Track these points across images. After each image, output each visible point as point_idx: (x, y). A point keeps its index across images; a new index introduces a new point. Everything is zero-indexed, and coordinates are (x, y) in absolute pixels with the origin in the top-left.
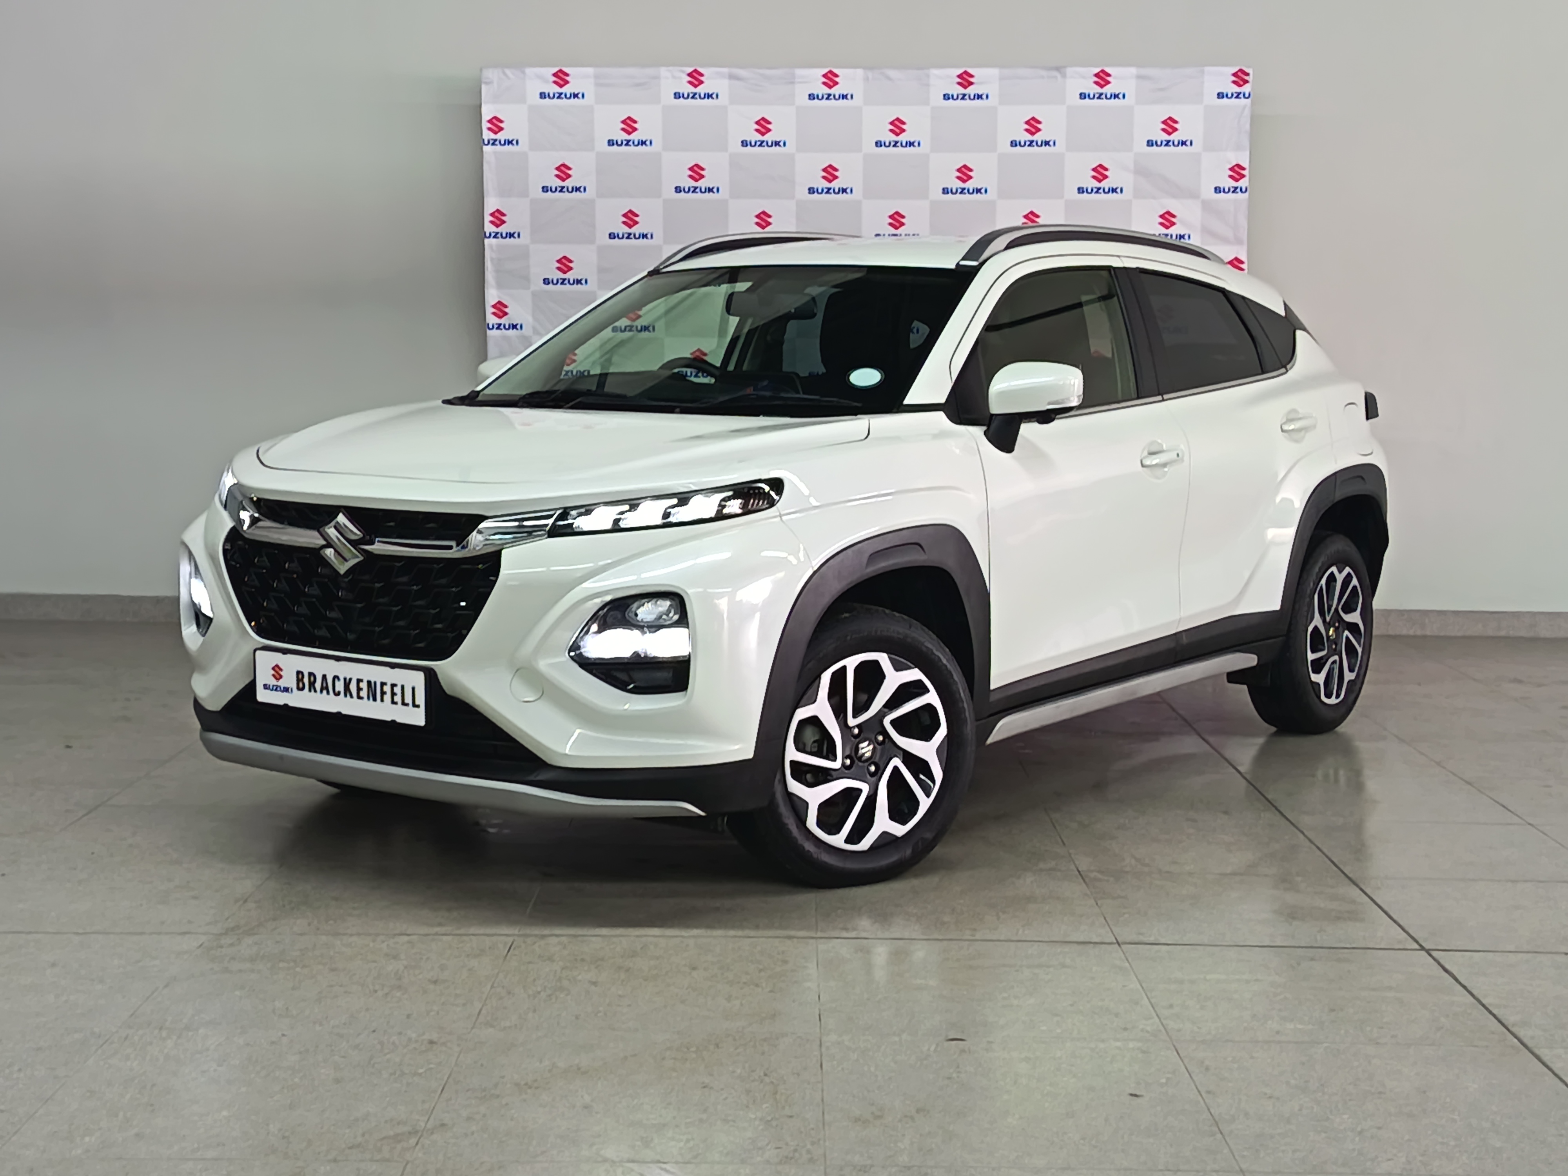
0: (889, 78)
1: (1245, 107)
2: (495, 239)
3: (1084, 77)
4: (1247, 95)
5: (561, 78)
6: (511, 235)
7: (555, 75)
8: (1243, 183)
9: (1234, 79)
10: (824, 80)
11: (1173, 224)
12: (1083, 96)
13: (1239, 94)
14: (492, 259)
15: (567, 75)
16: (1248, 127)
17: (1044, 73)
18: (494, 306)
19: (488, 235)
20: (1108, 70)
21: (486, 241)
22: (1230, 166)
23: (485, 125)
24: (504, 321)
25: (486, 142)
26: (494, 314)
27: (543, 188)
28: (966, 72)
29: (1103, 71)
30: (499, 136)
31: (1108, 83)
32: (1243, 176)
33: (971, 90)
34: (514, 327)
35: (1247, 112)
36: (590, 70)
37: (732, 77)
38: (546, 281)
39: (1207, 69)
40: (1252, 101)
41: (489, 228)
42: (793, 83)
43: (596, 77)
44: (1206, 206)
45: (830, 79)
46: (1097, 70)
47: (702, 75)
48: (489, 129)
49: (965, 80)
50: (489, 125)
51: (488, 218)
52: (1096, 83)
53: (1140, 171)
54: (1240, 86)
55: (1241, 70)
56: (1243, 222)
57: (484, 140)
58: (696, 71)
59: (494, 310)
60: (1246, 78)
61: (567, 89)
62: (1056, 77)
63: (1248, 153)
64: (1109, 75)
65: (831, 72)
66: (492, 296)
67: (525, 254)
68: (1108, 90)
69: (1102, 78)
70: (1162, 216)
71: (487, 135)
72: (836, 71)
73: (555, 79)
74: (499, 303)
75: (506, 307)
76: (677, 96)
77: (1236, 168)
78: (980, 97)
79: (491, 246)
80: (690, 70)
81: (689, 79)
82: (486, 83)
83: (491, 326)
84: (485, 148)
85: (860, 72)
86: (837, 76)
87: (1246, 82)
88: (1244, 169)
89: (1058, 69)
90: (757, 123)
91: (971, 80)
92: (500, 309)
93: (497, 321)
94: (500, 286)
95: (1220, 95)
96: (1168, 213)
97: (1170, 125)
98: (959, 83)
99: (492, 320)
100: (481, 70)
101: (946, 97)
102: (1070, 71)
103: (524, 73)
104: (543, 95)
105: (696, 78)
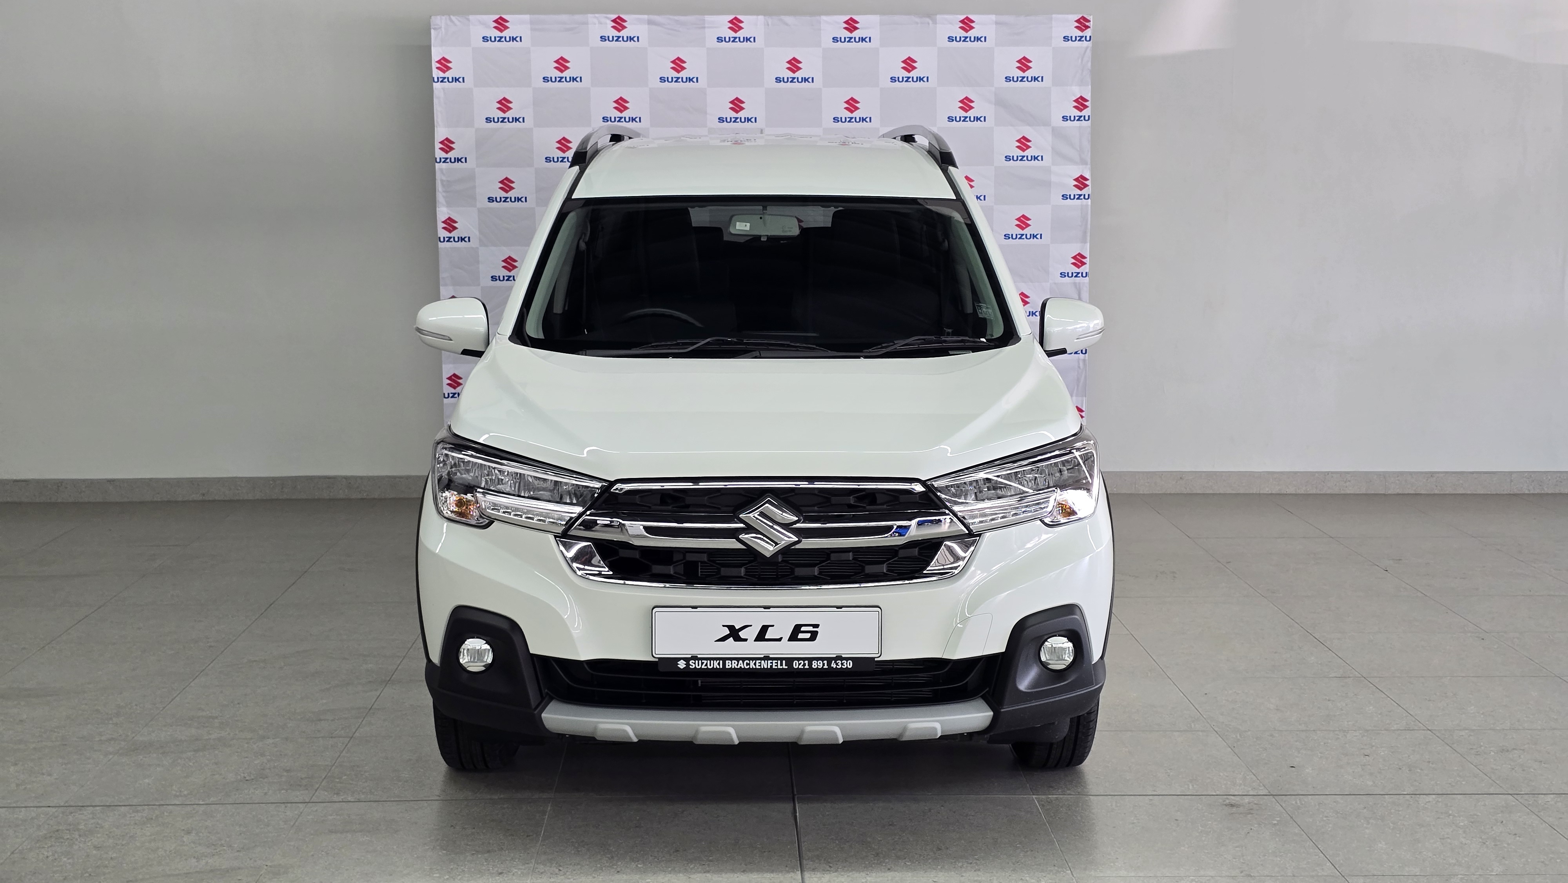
0: (787, 24)
1: (1087, 48)
2: (444, 164)
3: (951, 23)
4: (1088, 39)
5: (501, 24)
6: (459, 160)
7: (496, 21)
8: (1086, 112)
9: (1077, 24)
10: (731, 25)
11: (1029, 147)
12: (951, 39)
13: (1082, 37)
14: (442, 181)
15: (507, 21)
16: (1089, 64)
17: (917, 20)
18: (443, 222)
19: (438, 160)
20: (971, 17)
21: (436, 164)
22: (1075, 99)
23: (435, 65)
24: (455, 234)
25: (436, 80)
26: (444, 228)
27: (487, 119)
28: (851, 19)
29: (967, 18)
30: (447, 74)
31: (972, 28)
32: (1086, 107)
33: (856, 34)
34: (463, 239)
35: (1089, 53)
36: (527, 17)
37: (650, 22)
38: (491, 200)
39: (1054, 16)
40: (1093, 42)
41: (439, 154)
42: (704, 28)
43: (532, 23)
44: (1057, 133)
45: (736, 25)
46: (962, 17)
47: (625, 21)
48: (437, 68)
49: (851, 25)
50: (438, 65)
51: (438, 146)
52: (961, 28)
53: (1000, 102)
54: (1082, 30)
55: (1083, 18)
56: (1087, 145)
57: (434, 78)
58: (619, 18)
59: (444, 225)
60: (1087, 24)
61: (506, 34)
62: (929, 24)
63: (1090, 87)
64: (973, 22)
65: (736, 18)
66: (443, 213)
67: (471, 177)
68: (972, 34)
69: (967, 24)
70: (1019, 141)
71: (436, 74)
72: (740, 17)
73: (496, 25)
74: (449, 219)
75: (456, 222)
76: (603, 38)
77: (1079, 100)
78: (863, 40)
79: (441, 170)
80: (614, 16)
81: (614, 24)
82: (434, 29)
83: (442, 240)
84: (434, 83)
85: (761, 18)
86: (741, 22)
87: (1087, 27)
88: (1087, 101)
89: (929, 16)
90: (673, 62)
91: (857, 25)
92: (450, 225)
93: (447, 234)
94: (449, 204)
95: (1066, 39)
96: (1024, 138)
97: (1024, 64)
98: (845, 28)
99: (443, 234)
100: (430, 17)
101: (835, 40)
102: (939, 17)
103: (468, 20)
104: (485, 39)
105: (619, 23)
